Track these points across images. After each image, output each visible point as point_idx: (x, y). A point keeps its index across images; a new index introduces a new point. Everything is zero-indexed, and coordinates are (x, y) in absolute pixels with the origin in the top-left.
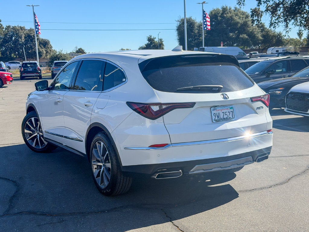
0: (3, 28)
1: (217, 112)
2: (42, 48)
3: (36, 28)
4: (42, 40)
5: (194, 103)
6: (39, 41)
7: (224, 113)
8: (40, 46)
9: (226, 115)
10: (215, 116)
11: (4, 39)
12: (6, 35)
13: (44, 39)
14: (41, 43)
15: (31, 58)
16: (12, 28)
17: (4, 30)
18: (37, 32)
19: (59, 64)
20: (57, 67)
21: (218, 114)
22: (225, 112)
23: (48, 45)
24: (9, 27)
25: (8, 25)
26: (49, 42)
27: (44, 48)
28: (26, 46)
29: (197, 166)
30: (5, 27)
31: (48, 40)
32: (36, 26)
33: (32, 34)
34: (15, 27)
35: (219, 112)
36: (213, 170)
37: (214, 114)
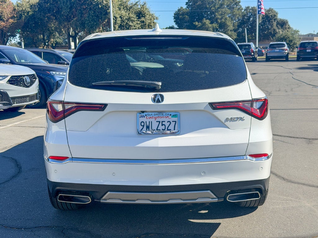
0: (242, 9)
1: (148, 121)
2: (279, 29)
3: (259, 8)
4: (280, 20)
5: (106, 105)
6: (277, 21)
7: (159, 122)
8: (277, 27)
9: (162, 125)
10: (143, 126)
11: (243, 21)
12: (244, 16)
13: (282, 19)
14: (279, 23)
15: (266, 40)
16: (251, 9)
17: (243, 11)
18: (259, 11)
19: (275, 46)
20: (272, 49)
21: (148, 124)
22: (162, 122)
23: (286, 25)
24: (248, 7)
25: (247, 6)
26: (287, 22)
27: (282, 28)
28: (263, 27)
29: (109, 193)
30: (244, 9)
31: (287, 20)
32: (259, 6)
33: (270, 15)
34: (254, 7)
35: (151, 120)
36: (137, 202)
37: (143, 122)
